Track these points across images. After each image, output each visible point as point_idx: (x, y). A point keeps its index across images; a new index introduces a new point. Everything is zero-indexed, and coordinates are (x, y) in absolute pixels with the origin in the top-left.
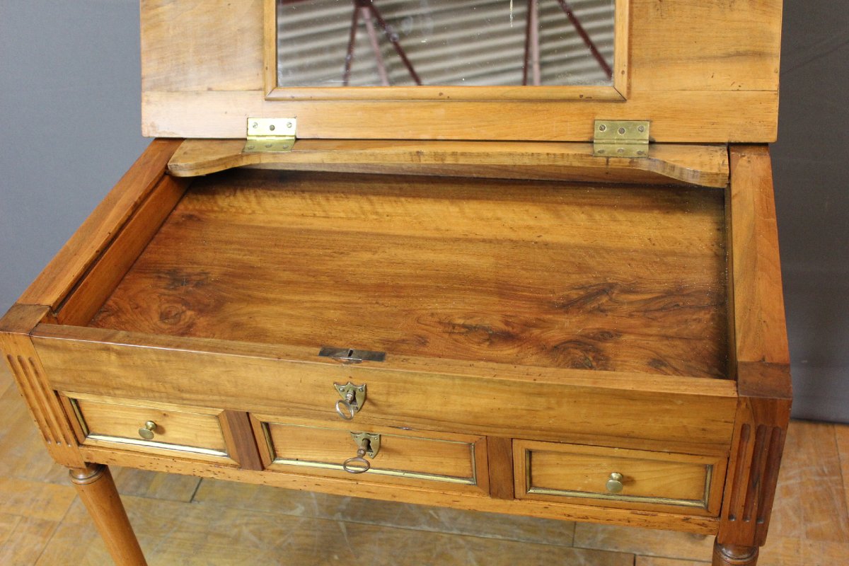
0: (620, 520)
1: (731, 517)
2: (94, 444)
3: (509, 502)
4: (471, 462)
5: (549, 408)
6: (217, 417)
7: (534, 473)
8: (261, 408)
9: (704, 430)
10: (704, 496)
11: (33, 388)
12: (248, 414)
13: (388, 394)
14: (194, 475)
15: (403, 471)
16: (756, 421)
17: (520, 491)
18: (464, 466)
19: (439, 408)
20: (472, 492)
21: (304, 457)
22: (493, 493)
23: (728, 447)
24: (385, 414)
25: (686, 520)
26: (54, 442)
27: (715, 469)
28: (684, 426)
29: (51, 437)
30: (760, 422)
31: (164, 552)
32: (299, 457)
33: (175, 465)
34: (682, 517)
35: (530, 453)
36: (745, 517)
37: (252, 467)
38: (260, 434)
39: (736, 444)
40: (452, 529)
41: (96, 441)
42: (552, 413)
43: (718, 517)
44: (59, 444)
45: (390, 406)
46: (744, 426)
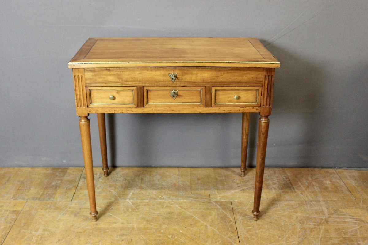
0: (237, 110)
3: (210, 108)
4: (201, 97)
5: (221, 75)
6: (133, 90)
7: (216, 98)
8: (147, 85)
9: (257, 78)
10: (257, 100)
11: (79, 87)
12: (143, 87)
13: (182, 75)
14: (122, 113)
16: (268, 74)
17: (213, 104)
18: (199, 99)
20: (200, 107)
22: (206, 106)
23: (262, 83)
24: (180, 82)
26: (80, 107)
27: (259, 90)
28: (252, 78)
29: (79, 105)
30: (269, 74)
32: (154, 102)
34: (252, 107)
35: (216, 90)
37: (140, 107)
38: (145, 94)
39: (264, 81)
40: (169, 200)
41: (93, 105)
42: (222, 77)
43: (260, 106)
44: (81, 108)
45: (182, 79)
46: (265, 76)
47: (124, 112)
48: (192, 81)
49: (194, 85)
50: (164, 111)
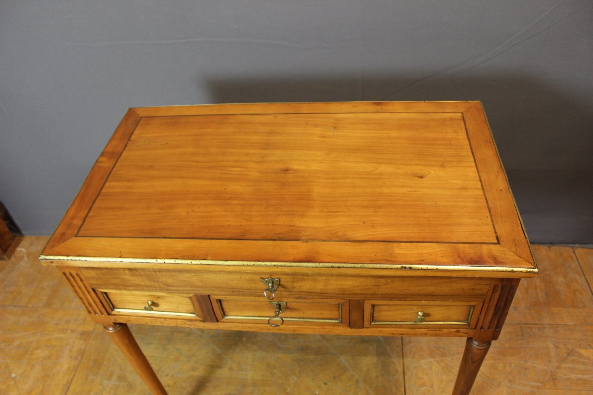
1: (482, 328)
2: (118, 313)
3: (360, 330)
4: (339, 312)
5: (387, 284)
6: (190, 298)
7: (375, 315)
8: (216, 292)
9: (473, 289)
10: (468, 320)
11: (80, 288)
12: (209, 296)
13: (293, 282)
15: (300, 318)
16: (502, 283)
17: (366, 324)
18: (335, 314)
19: (322, 288)
20: (339, 326)
21: (241, 314)
22: (351, 325)
23: (485, 296)
24: (290, 292)
25: (458, 332)
26: (94, 313)
27: (476, 307)
28: (463, 289)
29: (92, 311)
30: (504, 284)
31: (151, 343)
32: (238, 314)
33: (166, 322)
34: (455, 330)
35: (373, 306)
36: (489, 328)
37: (212, 321)
38: (216, 306)
39: (489, 295)
41: (119, 312)
42: (388, 286)
43: (476, 328)
44: (97, 315)
45: (293, 288)
46: (495, 287)
47: (179, 325)
48: (318, 291)
49: (323, 297)
50: (262, 329)
